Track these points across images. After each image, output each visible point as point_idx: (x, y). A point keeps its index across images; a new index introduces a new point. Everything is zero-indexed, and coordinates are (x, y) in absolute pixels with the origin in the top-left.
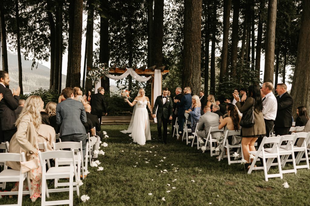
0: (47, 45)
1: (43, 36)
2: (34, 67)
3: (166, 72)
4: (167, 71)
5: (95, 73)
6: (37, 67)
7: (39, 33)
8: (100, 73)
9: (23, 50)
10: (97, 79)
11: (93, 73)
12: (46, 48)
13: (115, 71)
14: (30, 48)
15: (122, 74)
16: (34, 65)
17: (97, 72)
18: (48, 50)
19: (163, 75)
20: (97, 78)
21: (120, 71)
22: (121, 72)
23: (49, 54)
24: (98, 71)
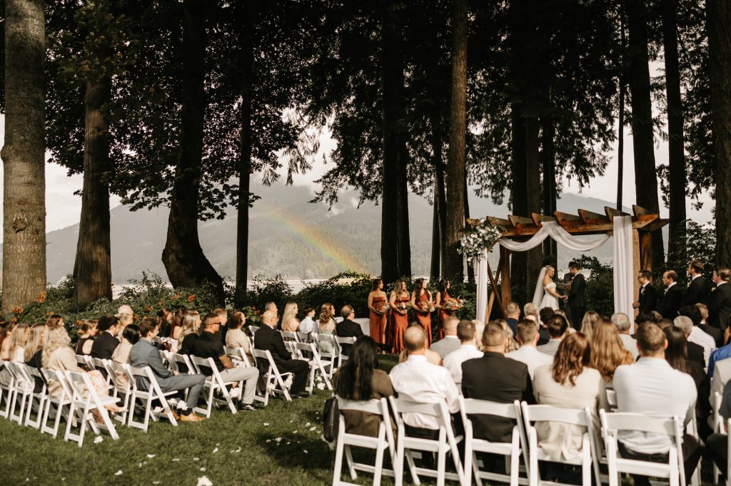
3: (647, 221)
4: (650, 216)
5: (471, 240)
8: (481, 240)
10: (479, 253)
11: (469, 241)
13: (516, 232)
15: (530, 237)
17: (474, 239)
19: (638, 229)
20: (477, 251)
21: (526, 231)
22: (530, 231)
24: (476, 236)
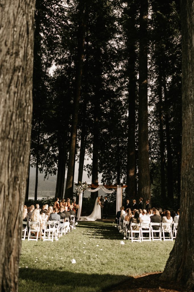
0: (56, 162)
1: (54, 155)
2: (46, 178)
6: (48, 178)
7: (51, 153)
9: (40, 166)
12: (55, 164)
14: (44, 165)
16: (46, 177)
18: (56, 166)
20: (80, 191)
23: (57, 169)
